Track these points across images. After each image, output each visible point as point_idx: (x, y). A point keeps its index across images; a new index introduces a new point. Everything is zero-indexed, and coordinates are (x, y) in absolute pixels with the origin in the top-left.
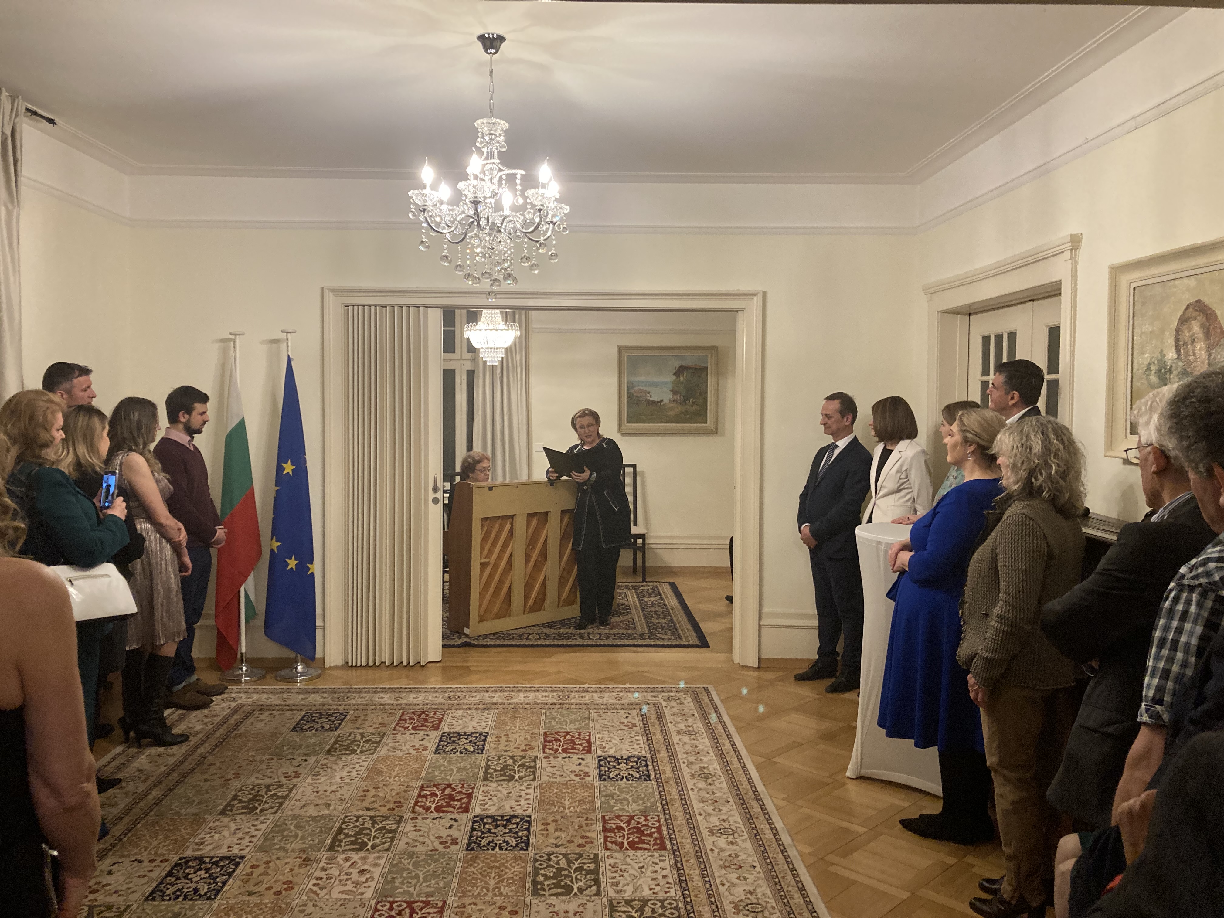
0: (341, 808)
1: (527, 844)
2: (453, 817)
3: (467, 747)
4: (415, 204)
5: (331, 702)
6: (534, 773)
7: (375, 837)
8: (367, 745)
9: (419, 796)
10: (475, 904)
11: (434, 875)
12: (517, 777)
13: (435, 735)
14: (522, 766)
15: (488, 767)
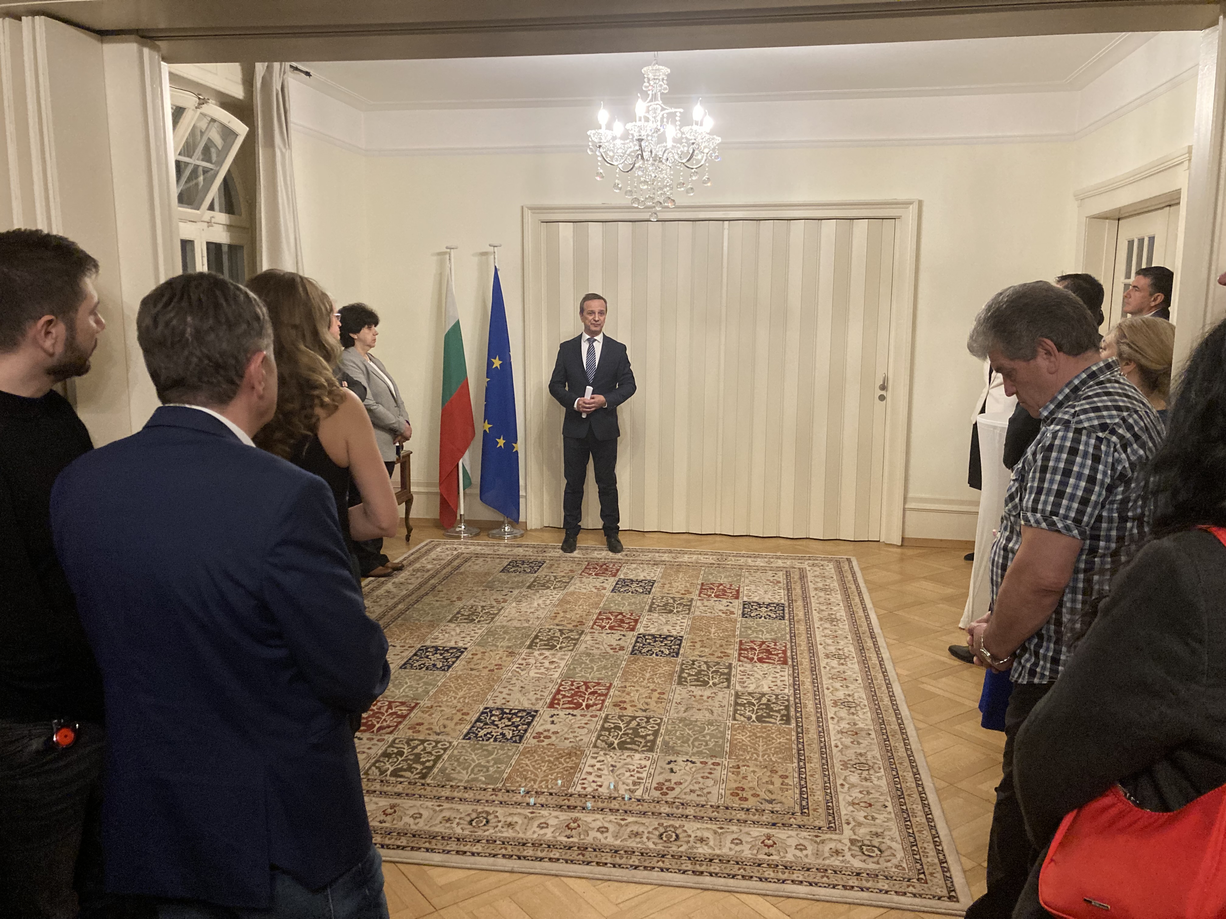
0: (537, 623)
1: (677, 654)
2: (622, 633)
3: (637, 589)
4: (593, 141)
5: (531, 554)
6: (689, 610)
7: (562, 642)
8: (559, 584)
9: (597, 618)
10: (634, 687)
11: (605, 667)
12: (675, 611)
13: (612, 581)
14: (680, 604)
15: (653, 603)
